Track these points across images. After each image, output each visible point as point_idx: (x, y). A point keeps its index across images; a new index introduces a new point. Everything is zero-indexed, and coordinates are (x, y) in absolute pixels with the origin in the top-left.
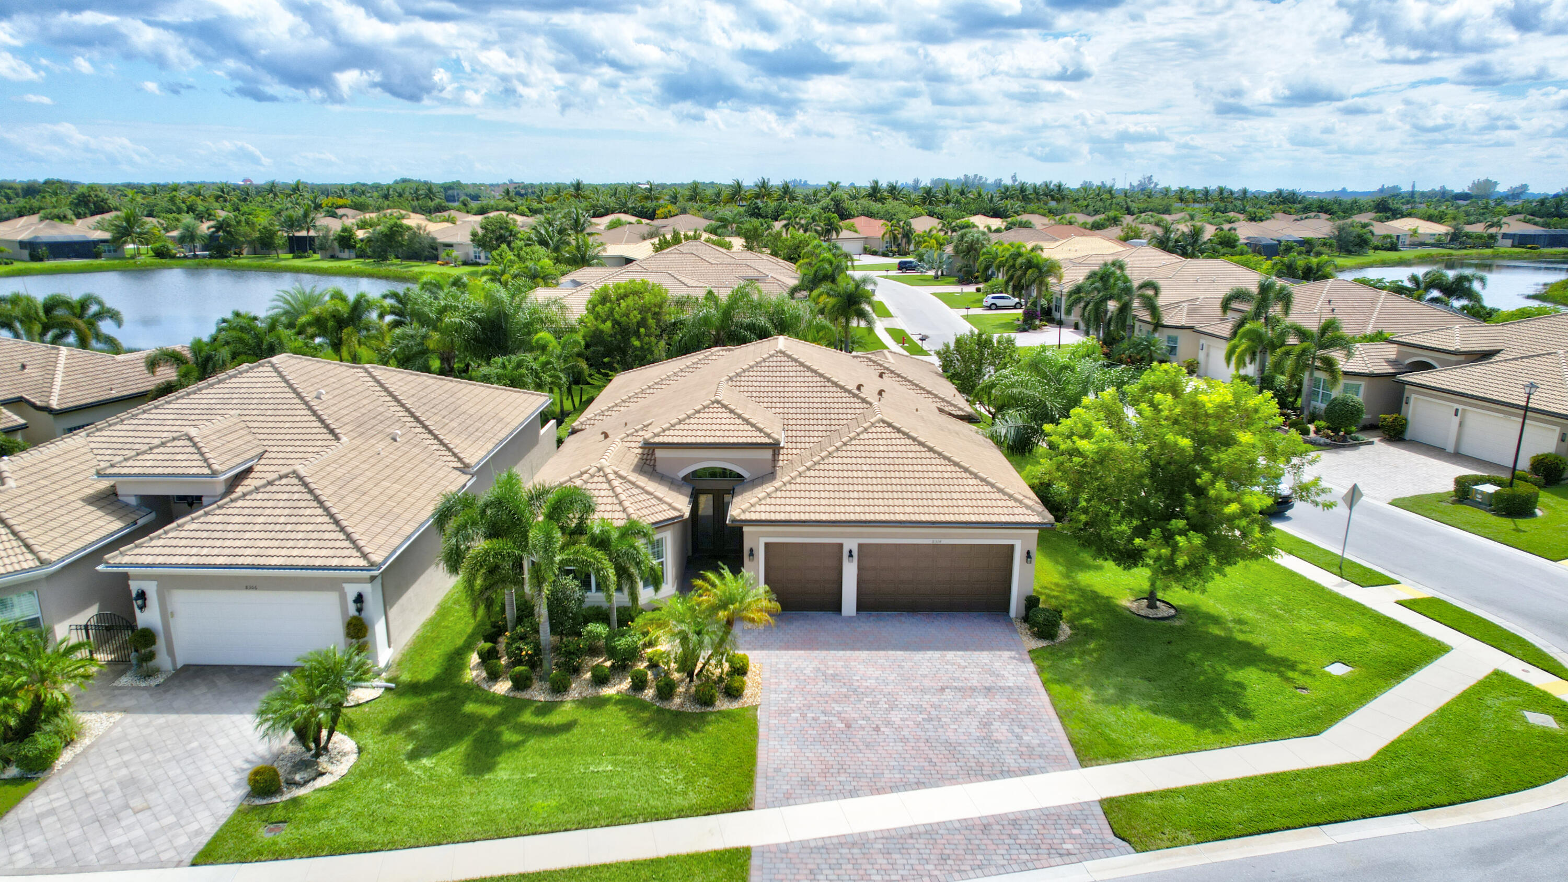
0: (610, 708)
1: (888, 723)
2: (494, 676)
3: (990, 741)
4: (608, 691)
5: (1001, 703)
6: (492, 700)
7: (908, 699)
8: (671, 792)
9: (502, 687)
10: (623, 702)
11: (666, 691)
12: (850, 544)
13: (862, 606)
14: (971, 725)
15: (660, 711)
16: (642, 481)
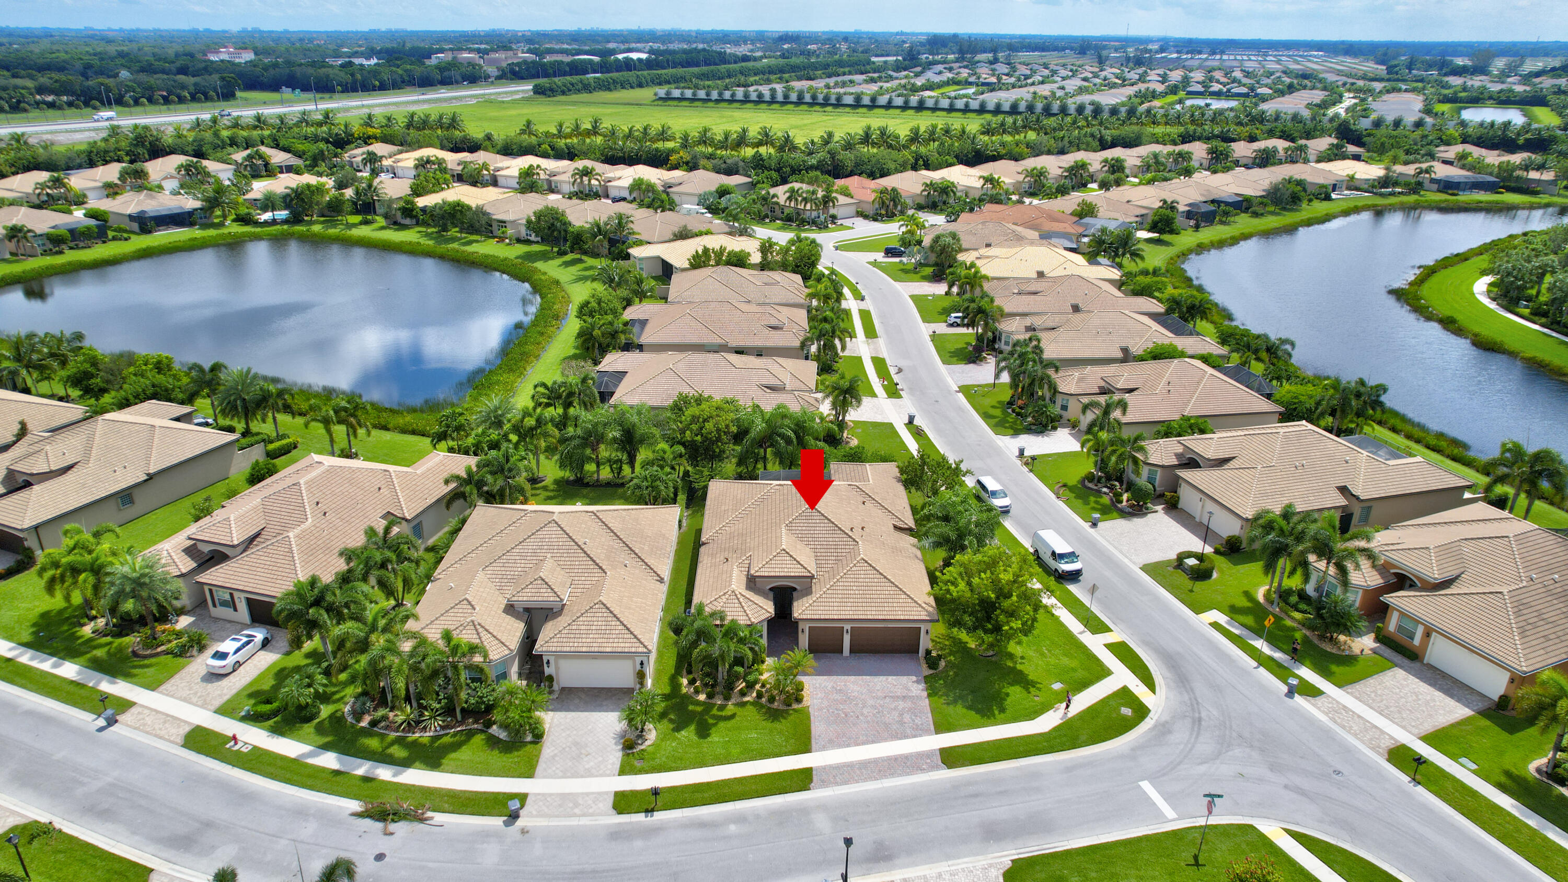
0: (749, 707)
1: (862, 714)
2: (697, 692)
3: (901, 723)
4: (746, 699)
5: (909, 704)
6: (698, 703)
7: (871, 702)
8: (781, 746)
9: (702, 697)
10: (754, 704)
11: (772, 700)
12: (847, 627)
13: (851, 651)
14: (895, 714)
15: (769, 708)
16: (749, 594)
